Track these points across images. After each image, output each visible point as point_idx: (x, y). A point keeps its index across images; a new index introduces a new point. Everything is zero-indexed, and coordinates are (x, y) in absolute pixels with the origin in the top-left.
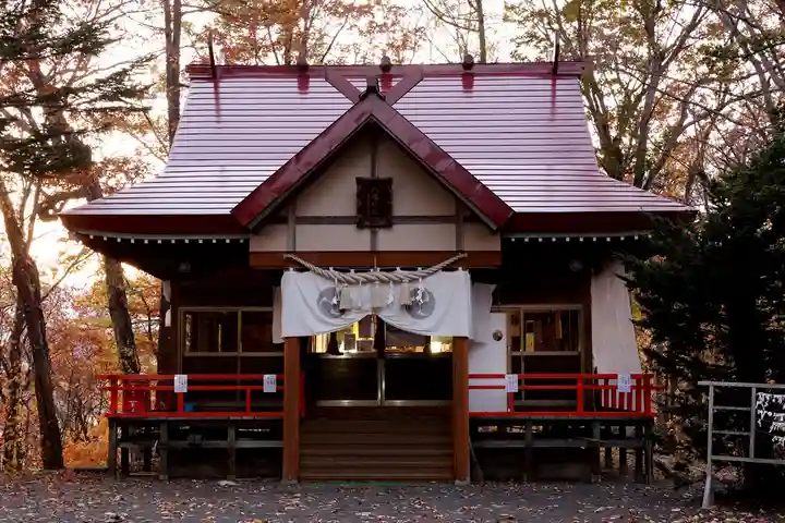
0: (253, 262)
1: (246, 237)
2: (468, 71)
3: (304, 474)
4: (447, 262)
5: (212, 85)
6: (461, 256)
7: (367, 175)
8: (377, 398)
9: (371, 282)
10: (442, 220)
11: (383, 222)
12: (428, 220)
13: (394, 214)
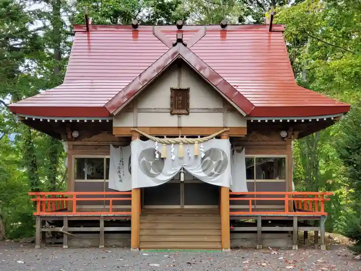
0: (115, 132)
1: (110, 119)
2: (224, 29)
3: (142, 246)
4: (219, 133)
5: (86, 35)
6: (225, 129)
7: (176, 86)
8: (179, 204)
9: (178, 143)
10: (216, 110)
11: (184, 111)
12: (208, 110)
13: (190, 108)
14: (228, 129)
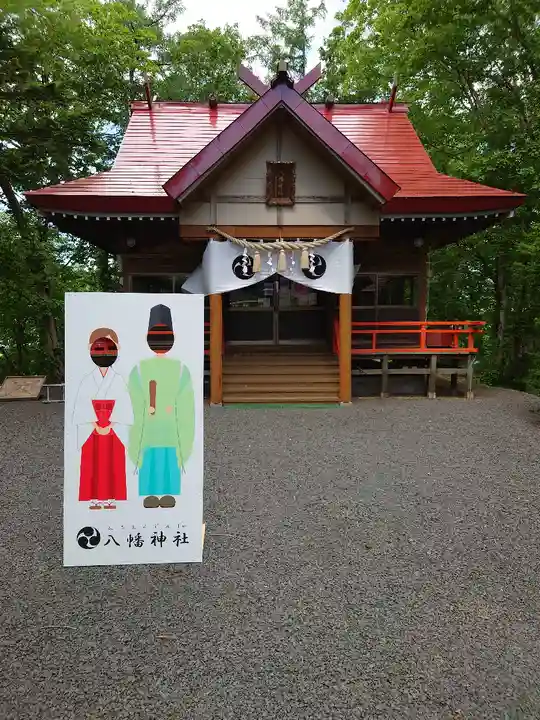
0: (183, 235)
1: (176, 216)
3: (226, 399)
6: (348, 229)
7: (274, 160)
8: (271, 338)
9: (276, 251)
10: (334, 200)
11: (287, 201)
12: (322, 200)
13: (296, 195)
14: (352, 229)
